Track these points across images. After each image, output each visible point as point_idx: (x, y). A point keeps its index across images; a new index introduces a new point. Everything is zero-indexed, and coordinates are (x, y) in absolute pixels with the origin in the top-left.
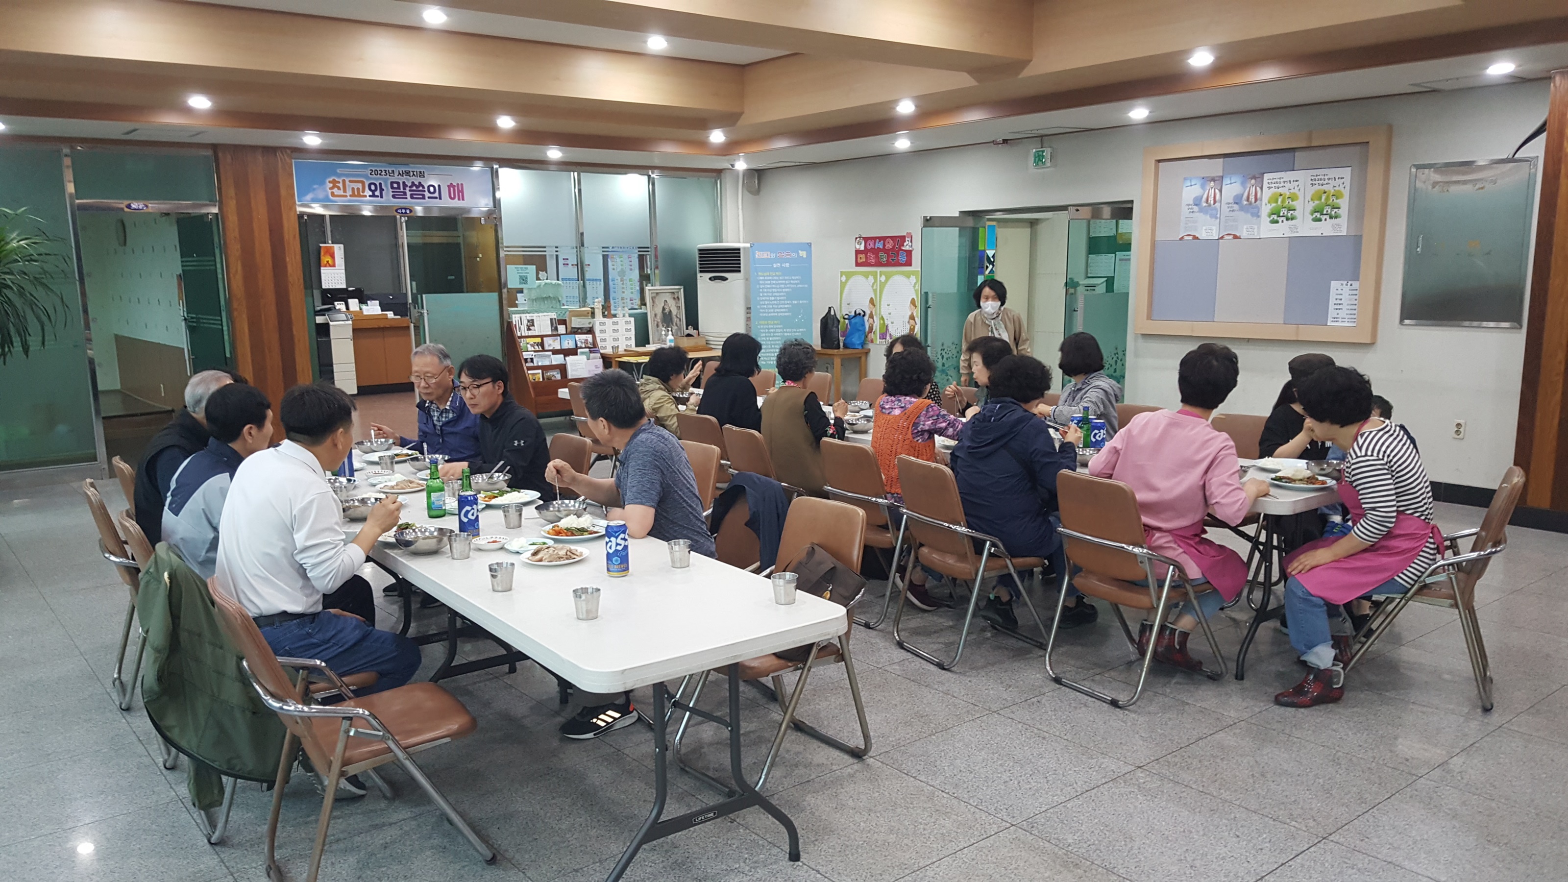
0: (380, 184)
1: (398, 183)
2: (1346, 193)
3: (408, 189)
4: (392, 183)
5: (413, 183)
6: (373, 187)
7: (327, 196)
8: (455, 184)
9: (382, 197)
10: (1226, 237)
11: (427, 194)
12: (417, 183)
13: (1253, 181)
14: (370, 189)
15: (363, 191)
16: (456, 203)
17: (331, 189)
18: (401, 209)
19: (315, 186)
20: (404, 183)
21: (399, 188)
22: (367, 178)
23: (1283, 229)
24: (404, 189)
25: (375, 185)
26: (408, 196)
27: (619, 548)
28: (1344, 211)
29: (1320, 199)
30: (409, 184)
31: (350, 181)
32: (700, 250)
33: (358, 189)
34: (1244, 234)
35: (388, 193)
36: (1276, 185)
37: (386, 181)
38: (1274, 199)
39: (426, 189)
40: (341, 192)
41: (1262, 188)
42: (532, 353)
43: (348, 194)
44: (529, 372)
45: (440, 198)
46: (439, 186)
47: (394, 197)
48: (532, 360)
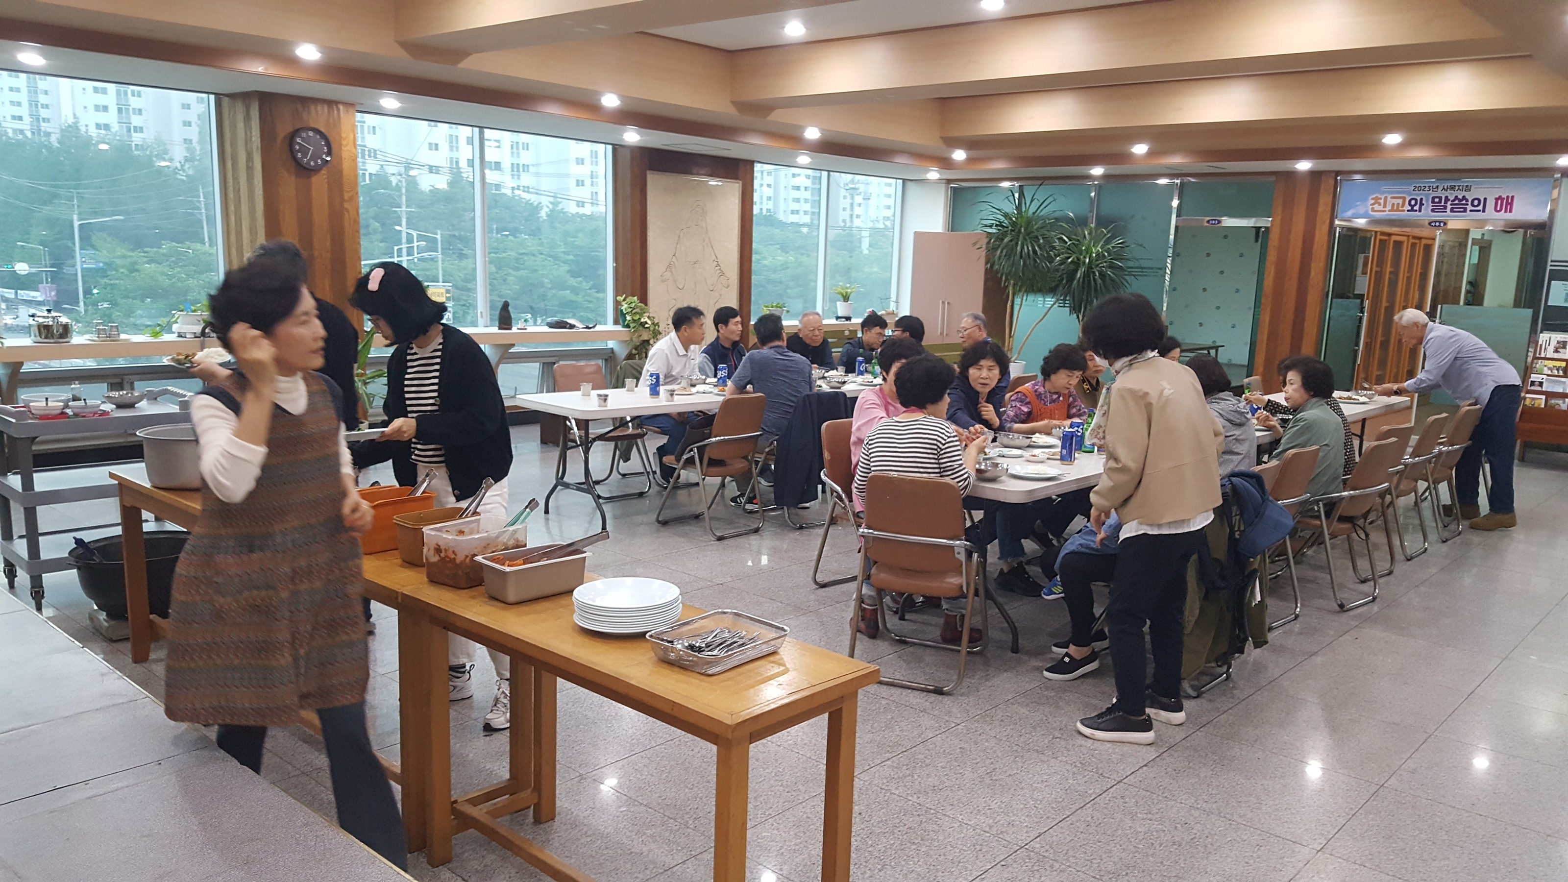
0: (1421, 199)
1: (1440, 198)
3: (1449, 203)
4: (1433, 198)
5: (1456, 197)
6: (1413, 202)
7: (1367, 212)
8: (1504, 196)
9: (1420, 211)
11: (1469, 207)
12: (1460, 197)
14: (1410, 204)
15: (1403, 205)
16: (1501, 215)
17: (1372, 205)
18: (1436, 222)
19: (1358, 203)
20: (1447, 197)
21: (1440, 202)
22: (1409, 193)
24: (1446, 202)
25: (1416, 200)
26: (1448, 209)
30: (1452, 198)
31: (1391, 198)
33: (1398, 204)
35: (1428, 206)
37: (1427, 197)
39: (1469, 203)
40: (1381, 208)
42: (1545, 377)
43: (1387, 209)
44: (1528, 396)
45: (1484, 211)
46: (1485, 199)
47: (1433, 211)
48: (1541, 384)
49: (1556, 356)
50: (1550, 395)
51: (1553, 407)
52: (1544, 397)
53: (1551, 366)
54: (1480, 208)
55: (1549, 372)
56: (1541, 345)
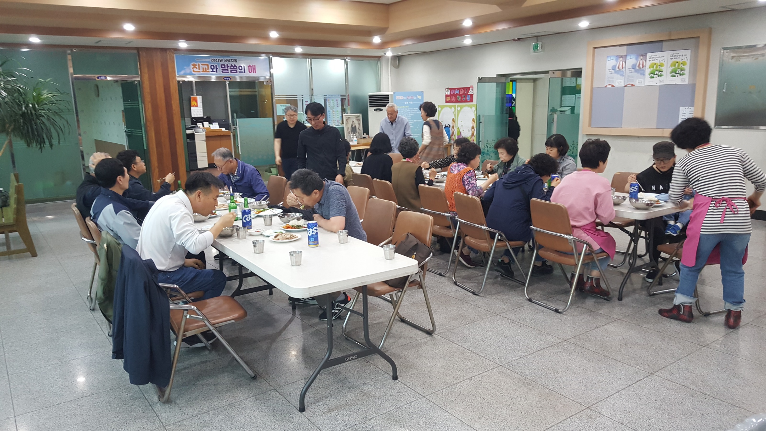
0: (216, 66)
1: (224, 65)
2: (688, 62)
3: (229, 68)
4: (222, 65)
6: (213, 67)
7: (191, 72)
8: (251, 65)
9: (217, 72)
10: (628, 86)
11: (238, 70)
12: (233, 65)
13: (642, 57)
14: (211, 68)
15: (208, 69)
16: (252, 75)
17: (193, 68)
18: (226, 77)
19: (185, 67)
20: (227, 65)
21: (225, 67)
22: (209, 62)
23: (657, 81)
24: (227, 68)
26: (229, 71)
27: (314, 234)
28: (687, 72)
29: (675, 66)
30: (230, 66)
31: (202, 65)
32: (370, 96)
33: (206, 68)
34: (637, 83)
35: (220, 70)
36: (653, 59)
37: (219, 64)
38: (652, 66)
39: (238, 68)
40: (197, 70)
41: (646, 61)
43: (201, 71)
45: (245, 72)
46: (244, 67)
47: (223, 72)
54: (243, 71)
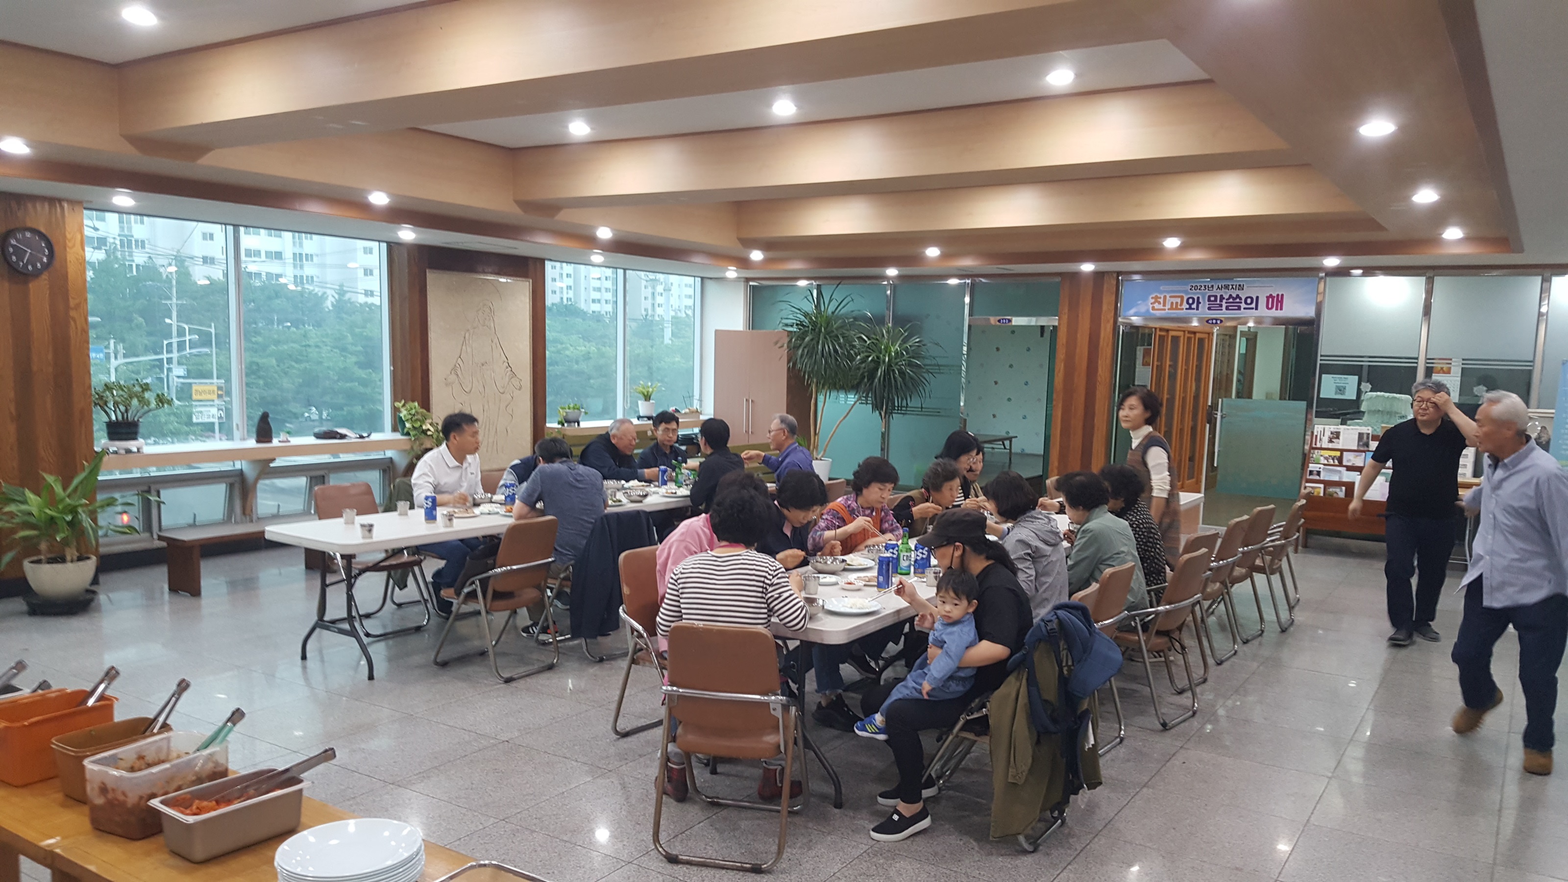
0: (1198, 298)
1: (1216, 297)
3: (1224, 301)
4: (1209, 297)
5: (1231, 295)
6: (1191, 301)
7: (1147, 310)
8: (1275, 295)
9: (1197, 309)
11: (1243, 305)
12: (1234, 295)
14: (1188, 302)
15: (1181, 305)
16: (1275, 313)
17: (1152, 303)
18: (1215, 321)
19: (1139, 302)
20: (1221, 296)
21: (1216, 300)
22: (1186, 292)
24: (1221, 301)
25: (1193, 299)
26: (1224, 308)
30: (1226, 297)
31: (1170, 297)
33: (1177, 303)
35: (1204, 305)
37: (1203, 295)
39: (1243, 301)
40: (1161, 307)
42: (1322, 466)
43: (1167, 308)
44: (1307, 485)
45: (1257, 309)
46: (1257, 298)
47: (1209, 309)
48: (1319, 473)
49: (1331, 446)
50: (1327, 484)
51: (1331, 495)
52: (1322, 486)
53: (1327, 455)
54: (1253, 305)
55: (1326, 462)
56: (1316, 436)
